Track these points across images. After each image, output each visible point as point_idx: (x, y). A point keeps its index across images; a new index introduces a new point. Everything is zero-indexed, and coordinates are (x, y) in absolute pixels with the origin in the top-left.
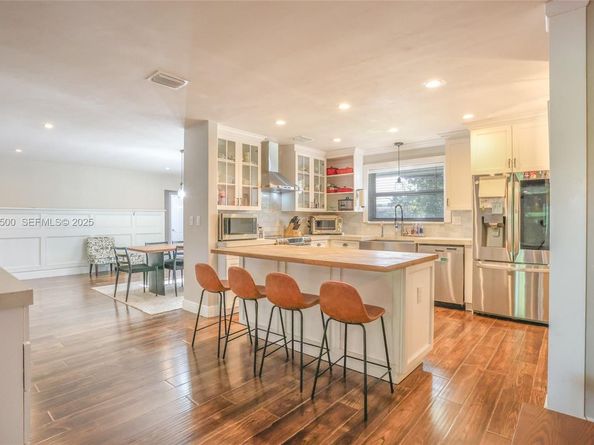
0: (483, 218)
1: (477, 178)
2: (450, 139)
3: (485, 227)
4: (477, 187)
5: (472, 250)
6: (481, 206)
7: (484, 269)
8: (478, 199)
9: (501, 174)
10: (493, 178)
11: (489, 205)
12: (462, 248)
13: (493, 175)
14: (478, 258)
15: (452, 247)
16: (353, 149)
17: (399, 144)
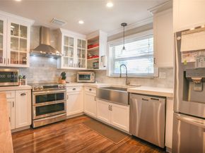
0: (185, 72)
1: (179, 34)
2: (157, 12)
3: (187, 81)
4: (179, 42)
5: (172, 102)
6: (183, 62)
7: (183, 122)
8: (180, 53)
9: (200, 27)
10: (193, 32)
11: (192, 59)
12: (164, 100)
13: (192, 29)
14: (178, 111)
15: (156, 97)
16: (98, 31)
17: (124, 25)
